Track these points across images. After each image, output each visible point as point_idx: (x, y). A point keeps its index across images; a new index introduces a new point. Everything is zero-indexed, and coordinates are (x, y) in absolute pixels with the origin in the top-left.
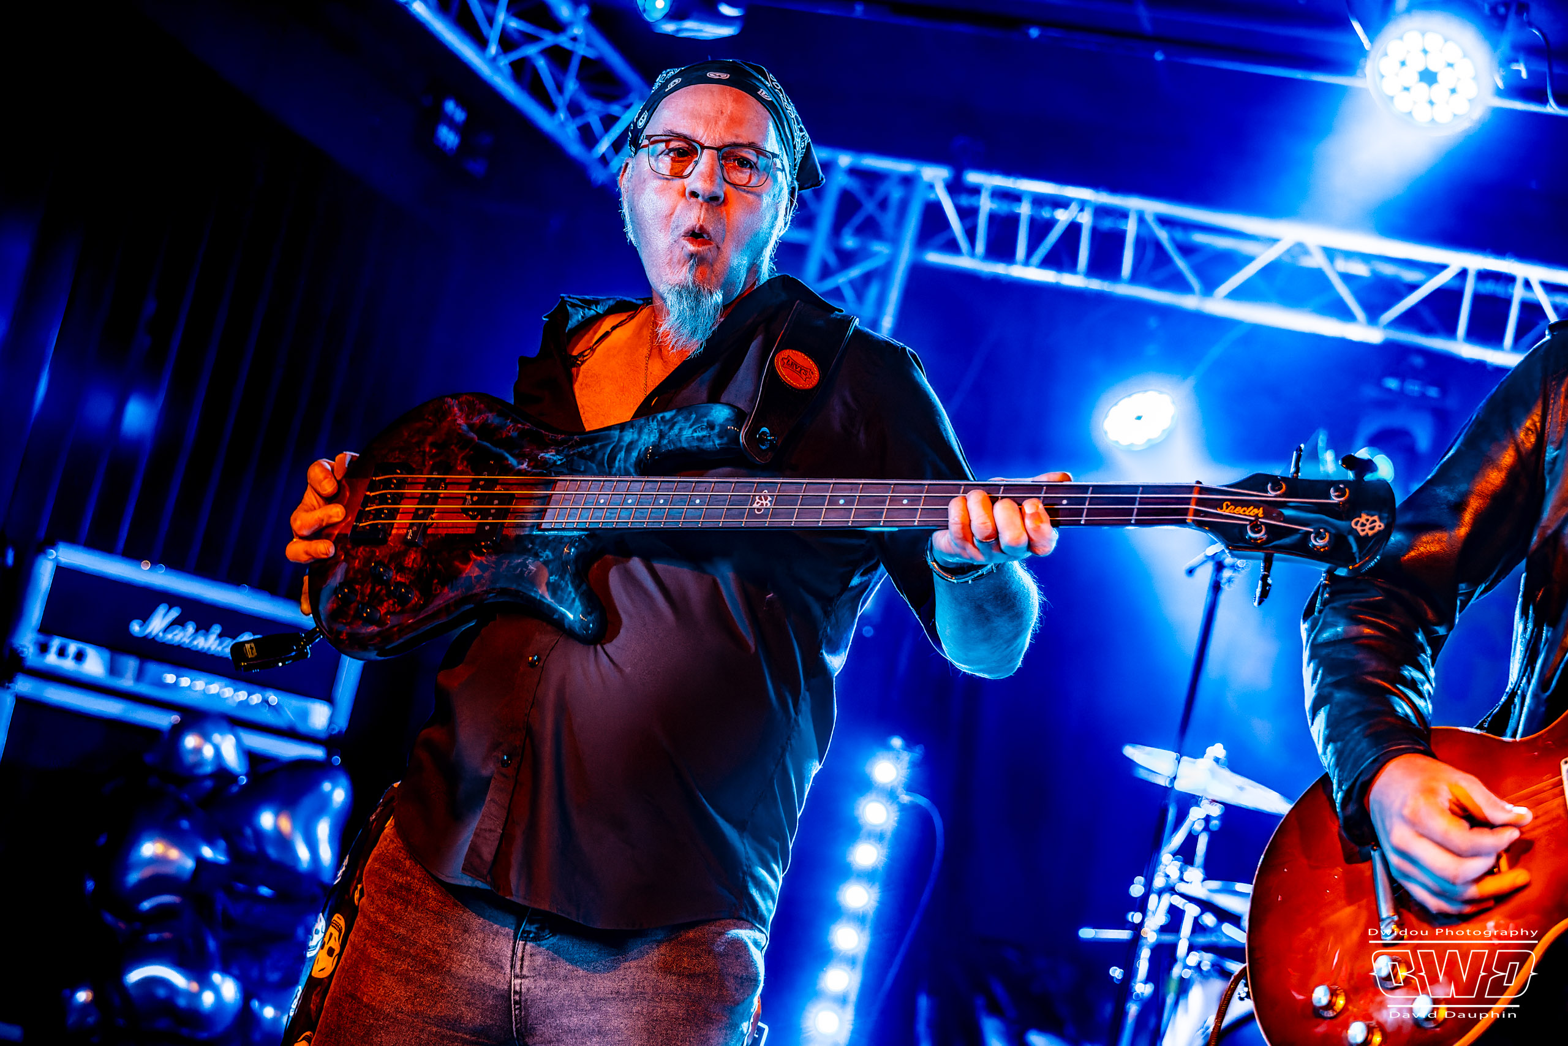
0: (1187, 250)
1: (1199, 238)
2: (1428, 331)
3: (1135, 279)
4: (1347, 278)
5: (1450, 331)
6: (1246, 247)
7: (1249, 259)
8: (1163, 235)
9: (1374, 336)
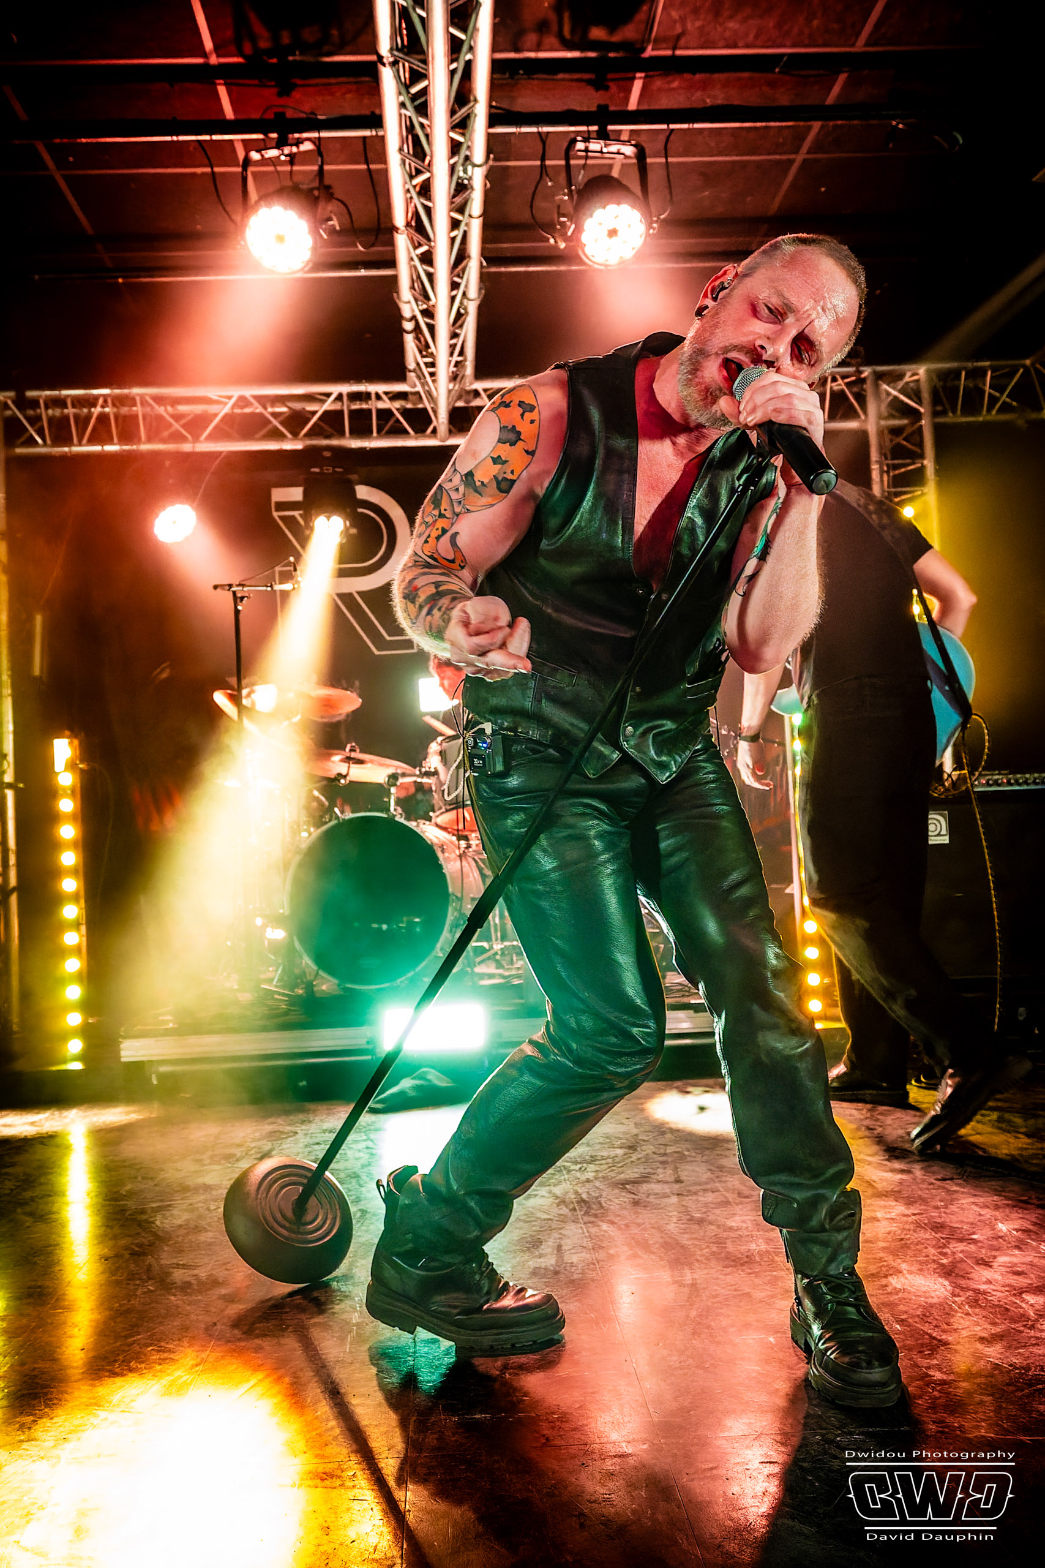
0: (177, 417)
1: (182, 408)
2: (328, 437)
3: (149, 440)
4: (274, 415)
5: (341, 434)
6: (212, 409)
7: (216, 415)
8: (161, 410)
9: (299, 446)
